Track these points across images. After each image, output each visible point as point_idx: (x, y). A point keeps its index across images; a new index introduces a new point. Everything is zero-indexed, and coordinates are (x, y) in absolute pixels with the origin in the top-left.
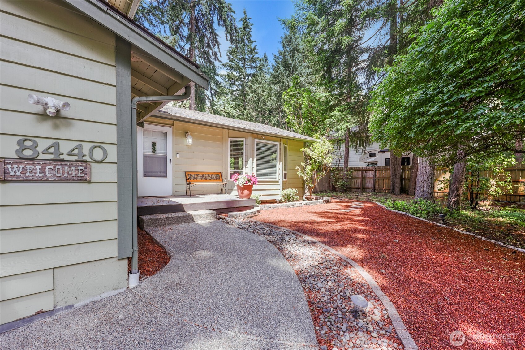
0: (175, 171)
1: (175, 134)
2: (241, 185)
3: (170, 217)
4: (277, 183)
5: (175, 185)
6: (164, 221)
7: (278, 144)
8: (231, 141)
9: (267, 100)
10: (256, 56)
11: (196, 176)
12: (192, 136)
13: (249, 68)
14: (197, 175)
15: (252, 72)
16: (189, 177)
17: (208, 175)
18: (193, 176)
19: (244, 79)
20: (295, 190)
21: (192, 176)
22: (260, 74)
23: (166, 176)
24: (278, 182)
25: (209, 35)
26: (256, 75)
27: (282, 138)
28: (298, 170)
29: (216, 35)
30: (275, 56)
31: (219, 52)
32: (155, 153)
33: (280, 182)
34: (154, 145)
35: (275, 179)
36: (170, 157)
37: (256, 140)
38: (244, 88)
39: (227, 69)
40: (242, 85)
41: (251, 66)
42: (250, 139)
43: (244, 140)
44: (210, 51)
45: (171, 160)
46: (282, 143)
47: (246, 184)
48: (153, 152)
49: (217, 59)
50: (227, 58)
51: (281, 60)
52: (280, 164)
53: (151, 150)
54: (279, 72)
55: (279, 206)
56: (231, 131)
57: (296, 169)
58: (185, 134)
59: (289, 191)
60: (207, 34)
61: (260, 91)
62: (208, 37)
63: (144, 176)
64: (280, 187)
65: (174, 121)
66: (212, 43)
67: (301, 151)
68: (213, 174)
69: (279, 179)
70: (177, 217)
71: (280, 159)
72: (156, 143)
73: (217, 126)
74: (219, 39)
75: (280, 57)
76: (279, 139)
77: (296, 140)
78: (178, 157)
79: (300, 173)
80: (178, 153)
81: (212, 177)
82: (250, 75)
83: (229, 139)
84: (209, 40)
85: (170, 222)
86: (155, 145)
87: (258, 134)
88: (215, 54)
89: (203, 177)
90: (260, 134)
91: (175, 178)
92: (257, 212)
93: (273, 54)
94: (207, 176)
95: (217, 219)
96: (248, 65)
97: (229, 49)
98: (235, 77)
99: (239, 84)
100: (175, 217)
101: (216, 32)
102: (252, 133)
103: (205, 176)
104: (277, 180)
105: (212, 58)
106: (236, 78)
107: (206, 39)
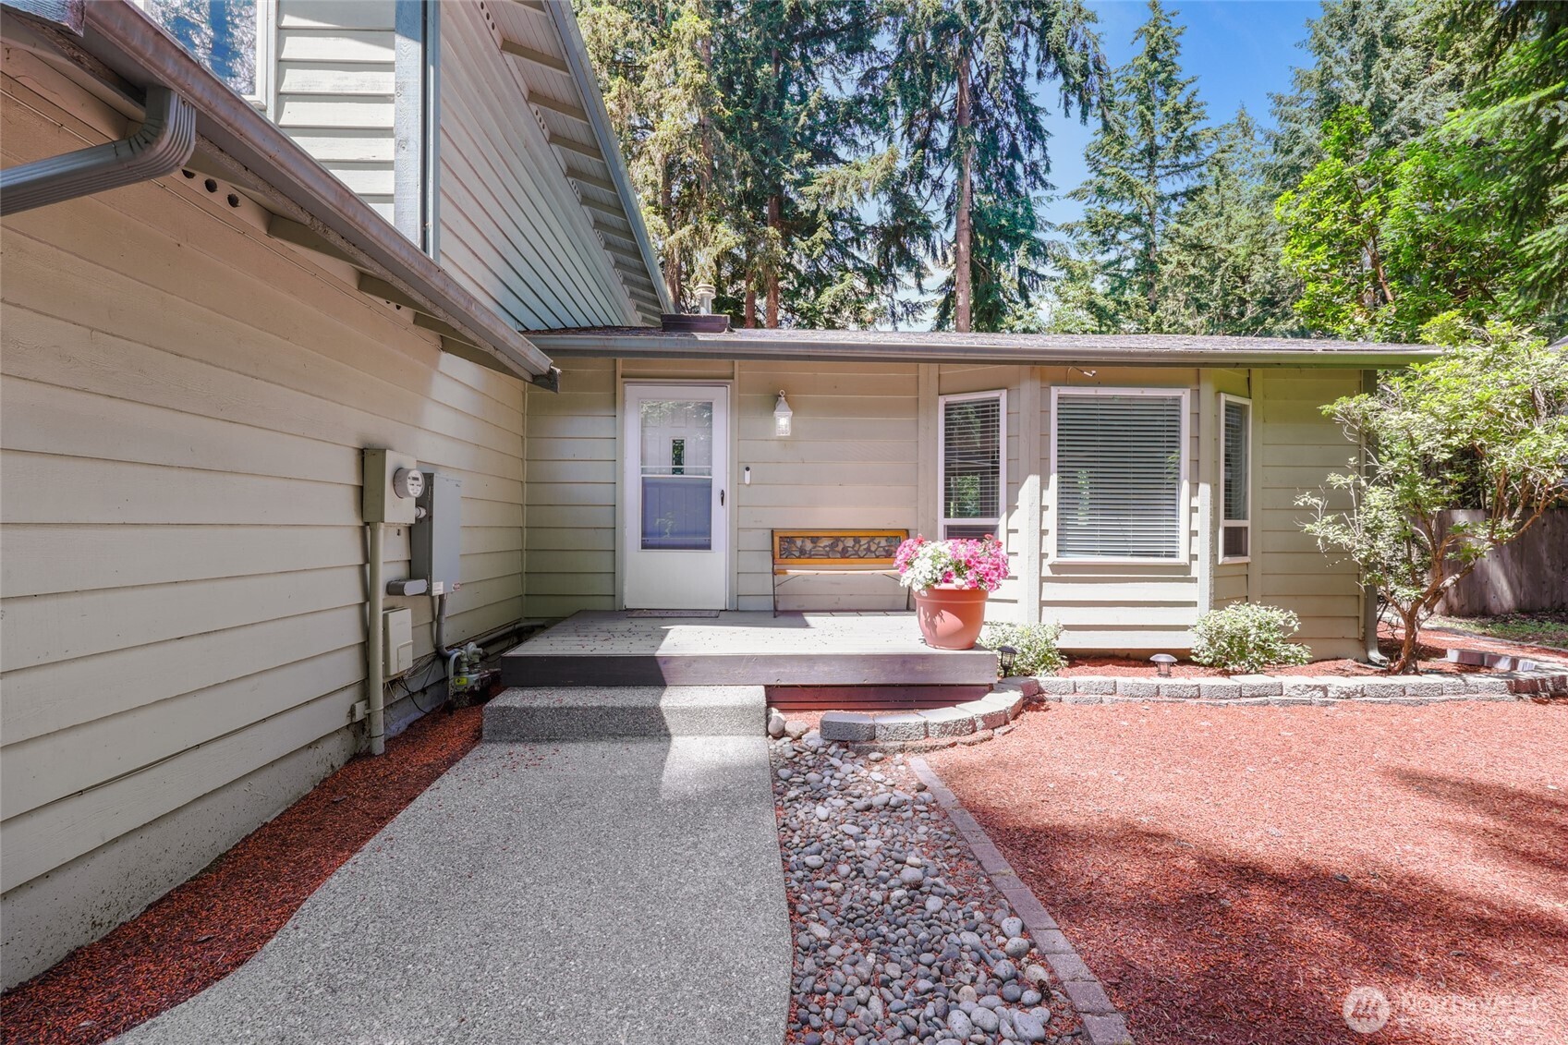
0: (737, 530)
1: (739, 407)
2: (920, 587)
3: (571, 708)
4: (1182, 573)
5: (736, 574)
6: (549, 720)
7: (1185, 395)
8: (949, 408)
9: (1247, 265)
10: (1198, 127)
11: (809, 545)
12: (793, 406)
13: (1168, 174)
14: (815, 540)
15: (1181, 187)
16: (788, 546)
17: (857, 540)
18: (799, 543)
19: (1150, 214)
20: (1278, 616)
21: (794, 543)
22: (1218, 184)
23: (708, 547)
24: (1185, 569)
25: (1013, 121)
26: (1201, 190)
27: (1205, 365)
28: (1308, 513)
29: (1035, 110)
30: (1279, 101)
31: (1045, 157)
32: (680, 471)
33: (1201, 570)
34: (678, 448)
35: (1172, 555)
36: (720, 481)
37: (1055, 392)
38: (1150, 245)
39: (1090, 202)
40: (1144, 237)
41: (1178, 166)
42: (1029, 389)
43: (1003, 396)
44: (1019, 168)
45: (723, 493)
46: (1207, 390)
47: (944, 586)
48: (675, 471)
49: (1038, 183)
50: (1089, 168)
51: (1306, 105)
52: (1194, 492)
53: (670, 465)
54: (1297, 150)
55: (1164, 691)
56: (948, 370)
57: (1298, 508)
58: (773, 400)
59: (1245, 617)
60: (1007, 119)
61: (1216, 239)
62: (1013, 126)
63: (645, 546)
64: (1200, 591)
65: (736, 362)
66: (1024, 139)
67: (1332, 415)
68: (873, 538)
69: (1193, 557)
70: (600, 708)
71: (1195, 462)
72: (683, 441)
73: (866, 354)
74: (1044, 121)
75: (1305, 95)
76: (1191, 371)
77: (1298, 366)
78: (747, 481)
79: (1324, 529)
80: (748, 469)
81: (868, 550)
82: (1174, 197)
83: (942, 401)
84: (1013, 136)
85: (572, 726)
86: (682, 448)
87: (1066, 363)
88: (1033, 171)
89: (833, 546)
90: (1074, 363)
91: (737, 550)
92: (980, 724)
93: (1270, 95)
94: (850, 543)
95: (768, 734)
96: (1167, 167)
97: (1094, 138)
98: (1114, 217)
99: (1130, 236)
100: (592, 708)
101: (1036, 102)
102: (1035, 363)
103: (841, 546)
104: (1182, 558)
105: (1023, 185)
106: (1116, 221)
107: (1005, 133)
